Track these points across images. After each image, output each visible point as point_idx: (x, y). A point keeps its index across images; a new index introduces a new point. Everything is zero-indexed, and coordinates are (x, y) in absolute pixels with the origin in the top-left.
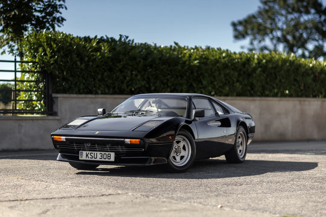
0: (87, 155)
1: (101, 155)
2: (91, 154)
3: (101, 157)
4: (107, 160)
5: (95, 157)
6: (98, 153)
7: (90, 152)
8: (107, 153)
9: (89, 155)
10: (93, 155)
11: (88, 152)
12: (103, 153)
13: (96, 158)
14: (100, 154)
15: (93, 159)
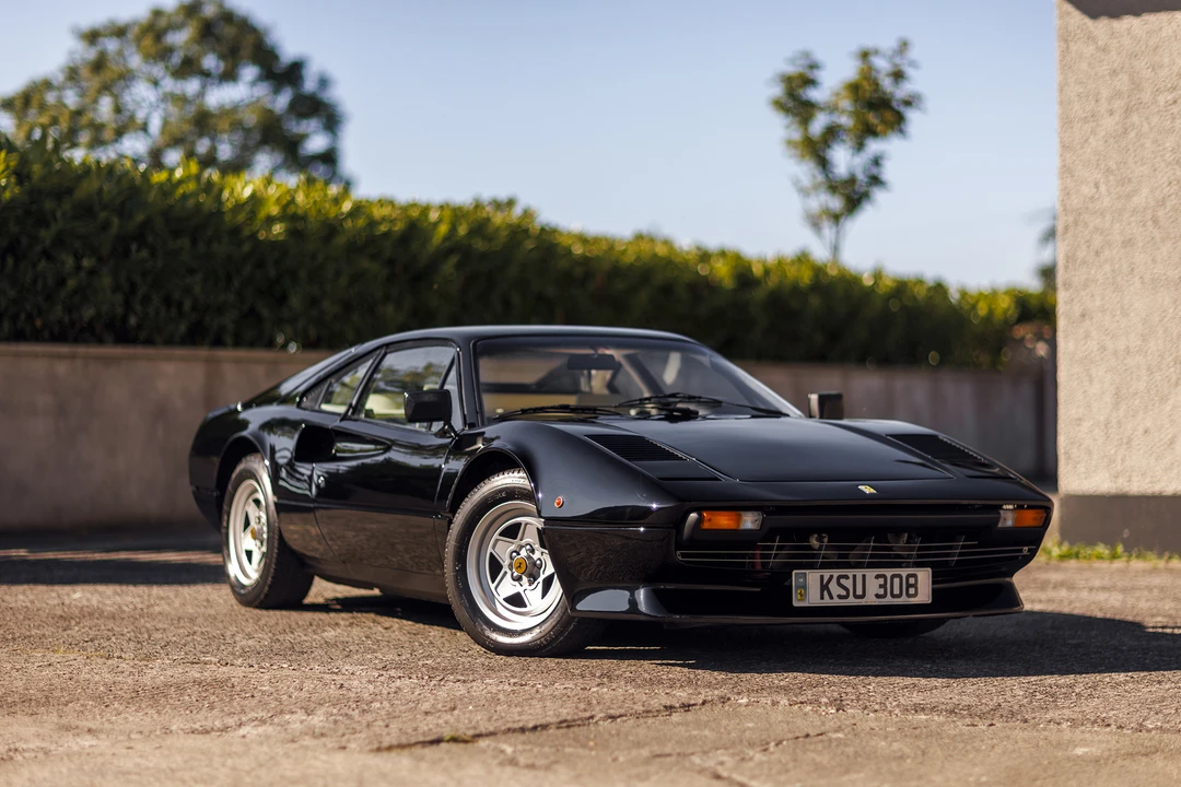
0: (824, 587)
1: (881, 581)
2: (843, 581)
3: (881, 592)
4: (903, 600)
5: (859, 592)
6: (871, 574)
7: (836, 573)
8: (904, 572)
9: (833, 586)
10: (848, 583)
11: (827, 574)
12: (889, 573)
13: (863, 596)
14: (877, 577)
15: (851, 601)
